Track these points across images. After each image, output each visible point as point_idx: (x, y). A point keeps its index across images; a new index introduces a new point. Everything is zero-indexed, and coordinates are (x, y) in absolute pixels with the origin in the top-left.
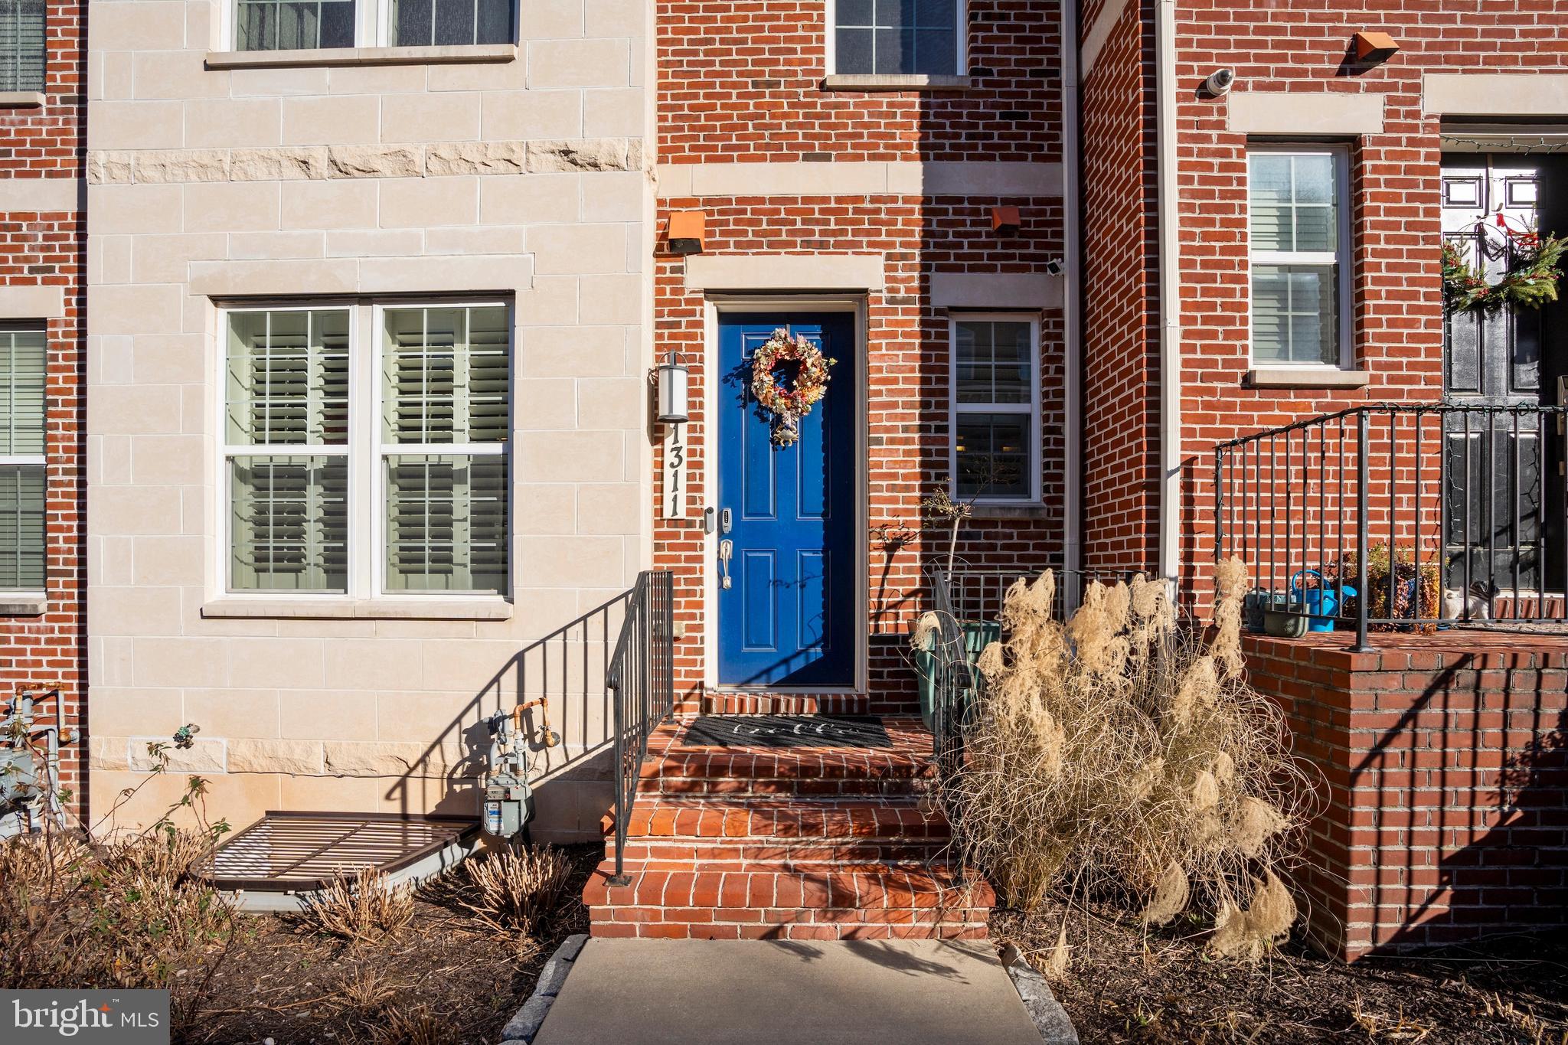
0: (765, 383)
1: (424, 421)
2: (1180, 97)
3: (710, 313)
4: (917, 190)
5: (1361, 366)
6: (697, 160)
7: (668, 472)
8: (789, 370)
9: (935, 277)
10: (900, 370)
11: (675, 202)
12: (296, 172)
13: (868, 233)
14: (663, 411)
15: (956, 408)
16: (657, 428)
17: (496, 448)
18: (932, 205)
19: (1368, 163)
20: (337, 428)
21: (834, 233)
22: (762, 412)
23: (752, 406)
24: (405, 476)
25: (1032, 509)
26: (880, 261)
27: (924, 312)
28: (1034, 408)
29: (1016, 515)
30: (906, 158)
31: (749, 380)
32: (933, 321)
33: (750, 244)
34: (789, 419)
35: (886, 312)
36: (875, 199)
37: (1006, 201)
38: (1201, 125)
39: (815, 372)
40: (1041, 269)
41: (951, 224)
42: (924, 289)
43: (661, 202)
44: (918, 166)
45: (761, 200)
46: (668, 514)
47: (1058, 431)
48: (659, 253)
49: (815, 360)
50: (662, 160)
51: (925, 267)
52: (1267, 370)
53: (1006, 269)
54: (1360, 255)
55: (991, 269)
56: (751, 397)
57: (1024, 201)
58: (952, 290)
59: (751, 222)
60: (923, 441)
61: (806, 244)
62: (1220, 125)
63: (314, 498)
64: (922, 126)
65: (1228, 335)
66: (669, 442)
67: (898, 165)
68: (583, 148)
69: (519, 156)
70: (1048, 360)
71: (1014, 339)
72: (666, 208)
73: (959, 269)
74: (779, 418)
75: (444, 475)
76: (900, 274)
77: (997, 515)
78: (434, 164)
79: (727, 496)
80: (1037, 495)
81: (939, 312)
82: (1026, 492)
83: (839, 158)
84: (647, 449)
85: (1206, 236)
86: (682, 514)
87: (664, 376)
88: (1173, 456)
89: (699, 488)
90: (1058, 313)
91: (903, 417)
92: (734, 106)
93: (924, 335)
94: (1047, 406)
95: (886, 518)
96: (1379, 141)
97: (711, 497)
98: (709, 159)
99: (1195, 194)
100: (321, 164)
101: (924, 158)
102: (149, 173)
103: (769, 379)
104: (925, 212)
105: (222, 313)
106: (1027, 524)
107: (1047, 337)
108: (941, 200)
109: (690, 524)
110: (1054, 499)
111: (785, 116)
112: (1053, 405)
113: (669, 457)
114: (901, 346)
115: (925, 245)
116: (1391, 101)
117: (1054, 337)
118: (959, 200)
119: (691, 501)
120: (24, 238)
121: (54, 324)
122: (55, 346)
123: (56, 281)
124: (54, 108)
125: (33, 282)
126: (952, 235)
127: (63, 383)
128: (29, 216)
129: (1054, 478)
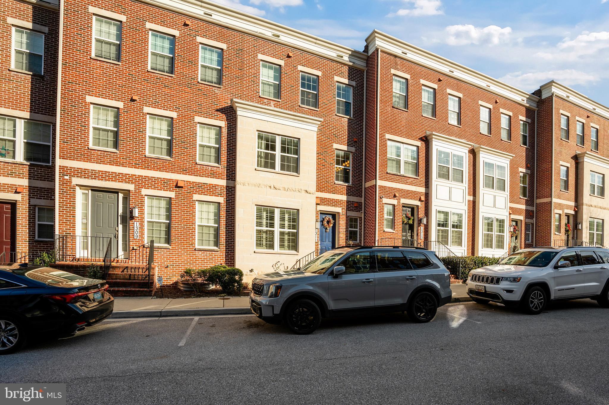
0: (325, 223)
2: (378, 198)
3: (320, 213)
4: (346, 200)
5: (394, 230)
6: (321, 192)
8: (328, 222)
10: (342, 223)
11: (318, 197)
12: (268, 188)
13: (340, 204)
15: (349, 229)
17: (296, 231)
18: (348, 202)
19: (395, 208)
20: (272, 225)
21: (336, 204)
22: (325, 227)
24: (281, 233)
25: (358, 243)
26: (341, 209)
28: (358, 230)
30: (345, 195)
31: (323, 222)
32: (347, 217)
33: (325, 205)
34: (328, 229)
35: (341, 216)
36: (341, 200)
37: (356, 202)
38: (380, 202)
40: (360, 212)
42: (346, 213)
43: (316, 197)
45: (327, 198)
47: (361, 233)
48: (316, 204)
49: (332, 221)
50: (316, 191)
51: (346, 210)
52: (385, 230)
53: (356, 211)
54: (395, 217)
55: (354, 211)
56: (323, 225)
57: (358, 202)
58: (349, 213)
59: (326, 201)
60: (346, 233)
61: (332, 205)
62: (382, 202)
64: (346, 191)
65: (382, 225)
67: (343, 196)
68: (308, 191)
69: (300, 191)
70: (360, 223)
71: (356, 220)
73: (350, 210)
76: (343, 210)
77: (354, 244)
78: (289, 190)
80: (358, 241)
83: (336, 194)
84: (315, 232)
85: (381, 215)
88: (377, 239)
89: (318, 238)
90: (361, 218)
91: (343, 230)
92: (324, 185)
93: (346, 219)
95: (341, 243)
96: (396, 205)
99: (379, 209)
100: (272, 187)
101: (347, 195)
102: (246, 185)
105: (255, 207)
109: (317, 243)
110: (360, 242)
111: (330, 187)
112: (361, 230)
114: (343, 220)
115: (346, 207)
116: (398, 201)
117: (361, 221)
118: (350, 201)
119: (318, 240)
120: (217, 189)
121: (222, 203)
122: (222, 207)
123: (222, 197)
124: (222, 168)
125: (218, 196)
126: (350, 206)
127: (223, 213)
128: (218, 185)
129: (360, 239)
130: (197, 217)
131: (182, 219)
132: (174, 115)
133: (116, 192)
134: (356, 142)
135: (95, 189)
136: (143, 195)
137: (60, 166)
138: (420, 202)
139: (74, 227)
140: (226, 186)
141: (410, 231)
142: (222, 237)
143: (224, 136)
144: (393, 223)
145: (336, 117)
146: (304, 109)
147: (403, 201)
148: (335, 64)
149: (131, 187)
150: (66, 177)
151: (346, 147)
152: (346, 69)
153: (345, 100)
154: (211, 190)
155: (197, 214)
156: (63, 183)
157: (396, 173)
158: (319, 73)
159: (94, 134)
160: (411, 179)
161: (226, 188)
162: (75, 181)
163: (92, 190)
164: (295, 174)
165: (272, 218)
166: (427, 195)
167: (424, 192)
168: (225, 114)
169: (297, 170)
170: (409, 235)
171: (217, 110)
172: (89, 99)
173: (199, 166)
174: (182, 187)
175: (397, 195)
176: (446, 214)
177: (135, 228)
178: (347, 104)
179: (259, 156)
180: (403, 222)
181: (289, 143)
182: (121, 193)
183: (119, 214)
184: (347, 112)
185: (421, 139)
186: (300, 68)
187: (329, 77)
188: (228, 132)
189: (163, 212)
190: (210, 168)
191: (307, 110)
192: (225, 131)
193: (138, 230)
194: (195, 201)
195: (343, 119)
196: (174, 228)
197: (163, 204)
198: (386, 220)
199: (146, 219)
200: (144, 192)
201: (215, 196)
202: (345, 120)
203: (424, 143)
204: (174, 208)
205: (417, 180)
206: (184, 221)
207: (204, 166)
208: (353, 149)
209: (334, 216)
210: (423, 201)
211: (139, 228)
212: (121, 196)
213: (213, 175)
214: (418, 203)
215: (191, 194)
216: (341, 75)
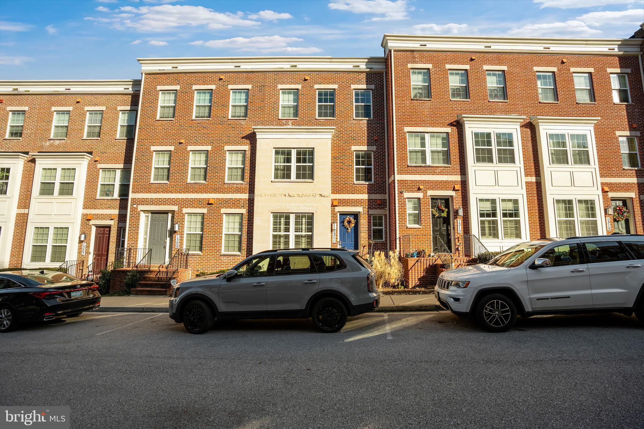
0: (346, 224)
1: (299, 229)
2: (398, 193)
3: (338, 214)
4: (367, 198)
5: (421, 225)
6: (337, 194)
7: (333, 237)
8: (349, 222)
9: (369, 210)
10: (365, 223)
11: (334, 199)
12: (283, 196)
13: (360, 204)
15: (372, 227)
16: (332, 230)
17: (310, 233)
18: (369, 200)
19: (421, 201)
20: (287, 230)
21: (355, 204)
22: (345, 228)
23: (344, 227)
24: (297, 237)
25: (383, 242)
26: (362, 208)
27: (368, 215)
28: (383, 228)
29: (381, 243)
30: (365, 194)
31: (343, 223)
32: (369, 216)
33: (344, 205)
34: (349, 229)
35: (363, 215)
36: (361, 199)
37: (379, 200)
38: (401, 197)
39: (353, 222)
40: (384, 209)
41: (372, 203)
42: (368, 212)
43: (332, 199)
44: (367, 195)
45: (346, 199)
46: (333, 242)
47: (387, 231)
48: (332, 206)
49: (353, 221)
50: (332, 194)
51: (368, 209)
52: (409, 226)
53: (379, 209)
54: (421, 212)
55: (377, 209)
56: (343, 225)
57: (382, 200)
58: (372, 212)
59: (344, 202)
60: (368, 232)
61: (352, 205)
62: (403, 197)
63: (282, 240)
64: (368, 189)
65: (404, 222)
66: (333, 232)
68: (323, 195)
69: (314, 195)
70: (385, 221)
71: (380, 218)
72: (333, 200)
73: (373, 209)
74: (348, 228)
75: (302, 236)
76: (365, 210)
77: (378, 243)
78: (303, 196)
79: (340, 240)
80: (384, 240)
81: (370, 215)
82: (382, 239)
83: (356, 194)
84: (330, 233)
85: (401, 210)
86: (335, 242)
87: (333, 224)
88: (398, 236)
89: (337, 239)
90: (386, 215)
91: (365, 229)
92: (342, 186)
93: (368, 218)
94: (385, 228)
95: (363, 243)
96: (422, 198)
97: (338, 240)
98: (338, 194)
99: (400, 205)
100: (287, 195)
101: (368, 194)
102: (263, 196)
103: (346, 223)
104: (368, 201)
105: (272, 214)
106: (382, 244)
107: (385, 218)
108: (370, 199)
109: (336, 244)
110: (386, 240)
111: (349, 188)
112: (386, 227)
113: (333, 234)
114: (365, 219)
115: (368, 206)
116: (424, 194)
117: (386, 218)
118: (373, 199)
119: (336, 240)
120: (240, 202)
121: (244, 214)
122: (244, 217)
123: (245, 208)
124: (245, 184)
125: (241, 208)
126: (372, 204)
127: (245, 222)
128: (241, 199)
129: (386, 237)
130: (224, 228)
131: (212, 230)
132: (209, 148)
133: (166, 212)
134: (376, 140)
135: (153, 212)
136: (183, 214)
137: (132, 198)
138: (454, 192)
139: (137, 241)
140: (249, 199)
141: (445, 225)
142: (244, 243)
143: (247, 158)
144: (418, 219)
145: (354, 121)
146: (321, 121)
147: (430, 193)
148: (351, 75)
149: (175, 208)
150: (135, 206)
151: (366, 147)
152: (364, 76)
153: (364, 104)
154: (235, 203)
155: (225, 225)
156: (133, 210)
157: (423, 165)
158: (335, 86)
159: (155, 172)
160: (440, 168)
161: (248, 200)
162: (141, 208)
163: (151, 213)
164: (311, 180)
165: (287, 223)
166: (464, 184)
167: (460, 180)
169: (311, 177)
170: (445, 230)
171: (243, 138)
172: (153, 148)
173: (226, 185)
174: (212, 204)
175: (421, 187)
176: (493, 201)
177: (177, 240)
178: (367, 108)
179: (276, 169)
180: (433, 216)
181: (305, 154)
182: (170, 213)
183: (168, 230)
184: (367, 114)
185: (451, 125)
186: (317, 86)
187: (345, 87)
188: (251, 154)
189: (199, 225)
190: (235, 185)
191: (324, 121)
192: (248, 153)
194: (222, 214)
195: (361, 122)
196: (205, 238)
197: (199, 219)
198: (410, 215)
199: (186, 231)
200: (185, 210)
201: (239, 208)
202: (364, 121)
203: (455, 128)
204: (206, 222)
205: (448, 168)
206: (213, 232)
207: (231, 185)
208: (374, 148)
209: (356, 216)
210: (459, 190)
211: (180, 239)
212: (170, 215)
213: (238, 190)
214: (453, 193)
215: (219, 208)
216: (359, 82)
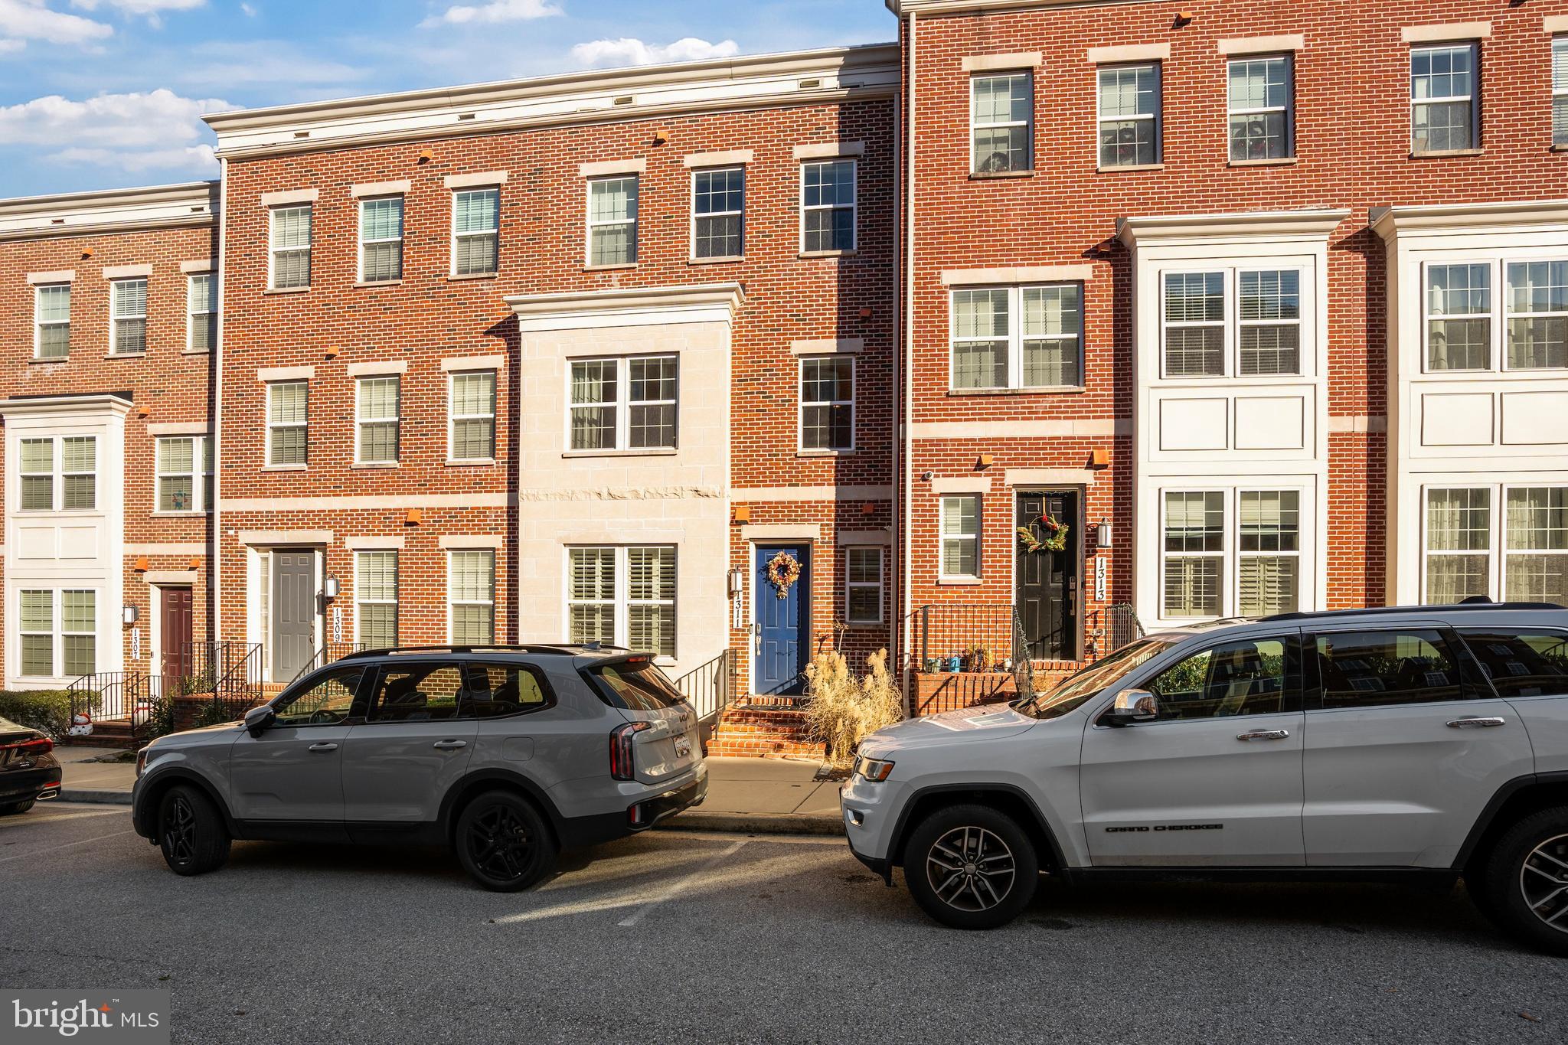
0: (774, 573)
1: (643, 589)
2: (913, 481)
3: (752, 547)
4: (833, 498)
5: (981, 577)
6: (746, 486)
7: (735, 610)
8: (783, 569)
9: (840, 533)
10: (826, 570)
11: (738, 504)
12: (595, 497)
13: (813, 515)
14: (733, 589)
15: (848, 584)
16: (731, 594)
17: (671, 602)
18: (840, 504)
19: (984, 503)
20: (609, 592)
21: (800, 516)
22: (773, 585)
23: (769, 583)
24: (635, 611)
25: (877, 626)
26: (819, 527)
27: (835, 547)
28: (881, 584)
29: (871, 628)
30: (829, 485)
31: (768, 572)
32: (839, 550)
33: (767, 520)
34: (783, 588)
35: (820, 547)
36: (816, 502)
37: (869, 501)
38: (923, 490)
39: (793, 570)
40: (882, 529)
41: (847, 511)
42: (836, 538)
43: (732, 504)
44: (833, 488)
45: (771, 503)
46: (735, 626)
47: (889, 594)
48: (732, 524)
49: (794, 565)
50: (733, 487)
51: (836, 529)
52: (944, 578)
53: (868, 529)
54: (982, 536)
55: (863, 529)
56: (768, 579)
57: (877, 501)
58: (846, 538)
59: (767, 512)
60: (834, 598)
61: (789, 520)
62: (930, 490)
63: (598, 619)
64: (836, 471)
65: (931, 567)
66: (735, 598)
67: (826, 487)
68: (703, 490)
69: (679, 492)
70: (886, 565)
71: (873, 558)
72: (735, 506)
73: (850, 529)
74: (779, 587)
75: (649, 610)
76: (826, 532)
77: (863, 628)
78: (647, 495)
79: (759, 619)
80: (881, 619)
81: (841, 547)
82: (878, 618)
83: (803, 485)
84: (727, 602)
85: (923, 531)
86: (740, 627)
87: (733, 575)
88: (908, 611)
89: (747, 617)
90: (890, 546)
91: (827, 589)
92: (761, 464)
93: (836, 556)
94: (885, 584)
95: (819, 628)
96: (988, 495)
97: (752, 619)
98: (751, 486)
99: (920, 516)
100: (605, 494)
101: (836, 484)
102: (542, 497)
103: (775, 572)
104: (836, 507)
105: (567, 549)
106: (876, 631)
107: (885, 556)
108: (842, 502)
109: (744, 630)
110: (887, 622)
111: (781, 468)
112: (887, 583)
113: (736, 605)
114: (826, 561)
115: (836, 520)
116: (993, 480)
117: (887, 556)
118: (850, 501)
119: (744, 621)
120: (488, 516)
121: (498, 550)
122: (499, 558)
123: (499, 533)
124: (498, 466)
125: (491, 533)
126: (847, 515)
127: (502, 573)
128: (490, 508)
129: (887, 613)
130: (449, 587)
131: (419, 594)
132: (401, 366)
133: (308, 549)
134: (864, 319)
135: (279, 549)
136: (347, 551)
137: (222, 513)
138: (1091, 472)
139: (243, 624)
140: (508, 507)
141: (1059, 576)
142: (500, 630)
143: (502, 391)
144: (972, 557)
145: (800, 262)
146: (702, 267)
147: (1015, 476)
148: (795, 113)
149: (326, 536)
150: (231, 532)
151: (834, 341)
152: (832, 112)
153: (831, 206)
154: (471, 520)
155: (451, 580)
156: (229, 543)
157: (996, 390)
158: (746, 156)
159: (274, 441)
160: (1050, 398)
161: (508, 512)
162: (245, 537)
163: (275, 551)
164: (670, 449)
165: (609, 574)
166: (1125, 445)
167: (1112, 433)
168: (504, 336)
169: (672, 439)
170: (1056, 589)
171: (488, 333)
172: (263, 374)
173: (450, 470)
174: (415, 524)
175: (987, 459)
176: (1215, 500)
177: (335, 621)
178: (840, 218)
179: (577, 421)
180: (1022, 546)
181: (653, 370)
182: (319, 550)
183: (316, 594)
184: (840, 239)
185: (1094, 254)
186: (691, 160)
187: (774, 157)
188: (511, 378)
189: (389, 582)
190: (473, 469)
191: (711, 267)
192: (504, 377)
193: (340, 625)
194: (443, 550)
195: (821, 264)
196: (403, 615)
197: (388, 564)
198: (950, 545)
199: (358, 598)
200: (351, 542)
201: (484, 533)
202: (830, 260)
203: (1105, 264)
204: (403, 572)
205: (1077, 398)
206: (422, 598)
207: (461, 469)
208: (858, 344)
209: (803, 550)
210: (1105, 467)
211: (343, 619)
212: (318, 555)
213: (480, 485)
214: (1087, 477)
215: (436, 534)
216: (817, 135)
